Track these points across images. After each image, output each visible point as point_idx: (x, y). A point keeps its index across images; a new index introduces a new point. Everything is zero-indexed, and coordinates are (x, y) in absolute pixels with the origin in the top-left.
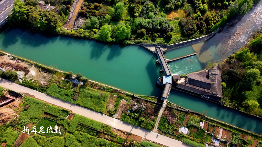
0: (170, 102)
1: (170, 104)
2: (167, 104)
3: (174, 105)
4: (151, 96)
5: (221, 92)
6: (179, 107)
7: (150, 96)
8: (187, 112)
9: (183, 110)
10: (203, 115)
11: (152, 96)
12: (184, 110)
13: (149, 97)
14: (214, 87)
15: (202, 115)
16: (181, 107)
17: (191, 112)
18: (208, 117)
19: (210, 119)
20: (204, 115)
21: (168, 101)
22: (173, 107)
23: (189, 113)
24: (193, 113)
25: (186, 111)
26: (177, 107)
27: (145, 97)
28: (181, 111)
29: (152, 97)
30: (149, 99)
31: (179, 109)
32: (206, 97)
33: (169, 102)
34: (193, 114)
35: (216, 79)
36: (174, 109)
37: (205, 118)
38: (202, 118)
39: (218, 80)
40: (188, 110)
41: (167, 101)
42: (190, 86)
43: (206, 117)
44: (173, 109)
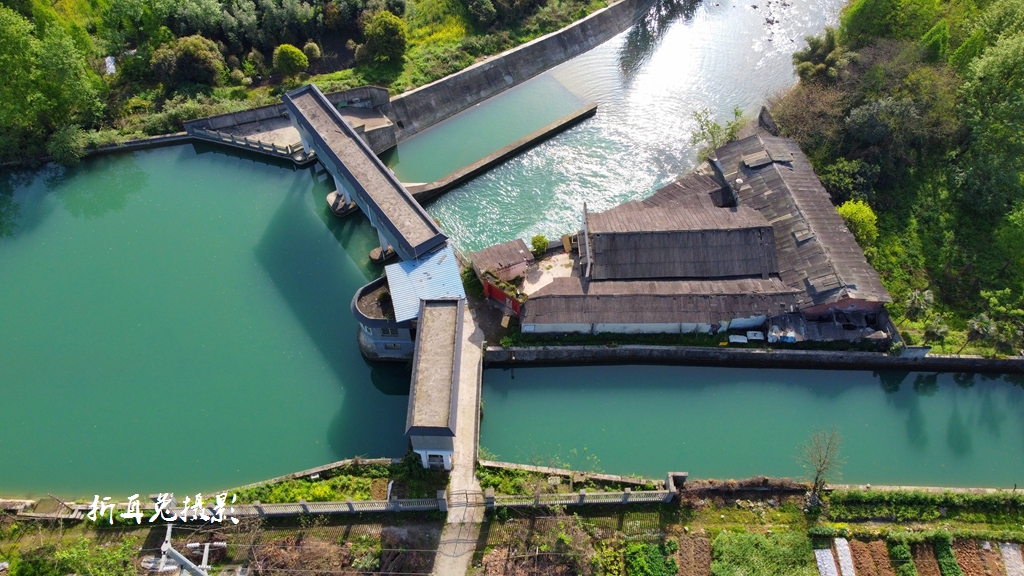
0: (506, 465)
1: (508, 483)
2: (485, 485)
3: (546, 476)
4: (326, 467)
5: (861, 266)
6: (597, 481)
7: (314, 471)
8: (675, 499)
9: (636, 497)
10: (810, 484)
11: (340, 463)
12: (643, 488)
13: (306, 478)
14: (799, 244)
15: (801, 491)
16: (614, 478)
17: (703, 493)
18: (861, 489)
19: (878, 501)
20: (818, 484)
21: (483, 463)
22: (545, 500)
23: (689, 507)
24: (725, 496)
25: (660, 495)
26: (577, 486)
27: (276, 492)
28: (621, 510)
29: (341, 471)
30: (318, 499)
31: (592, 495)
32: (775, 334)
33: (494, 471)
34: (729, 504)
35: (784, 192)
36: (554, 513)
37: (835, 502)
38: (813, 514)
39: (801, 194)
40: (678, 481)
41: (477, 464)
42: (625, 292)
43: (843, 489)
44: (545, 511)
